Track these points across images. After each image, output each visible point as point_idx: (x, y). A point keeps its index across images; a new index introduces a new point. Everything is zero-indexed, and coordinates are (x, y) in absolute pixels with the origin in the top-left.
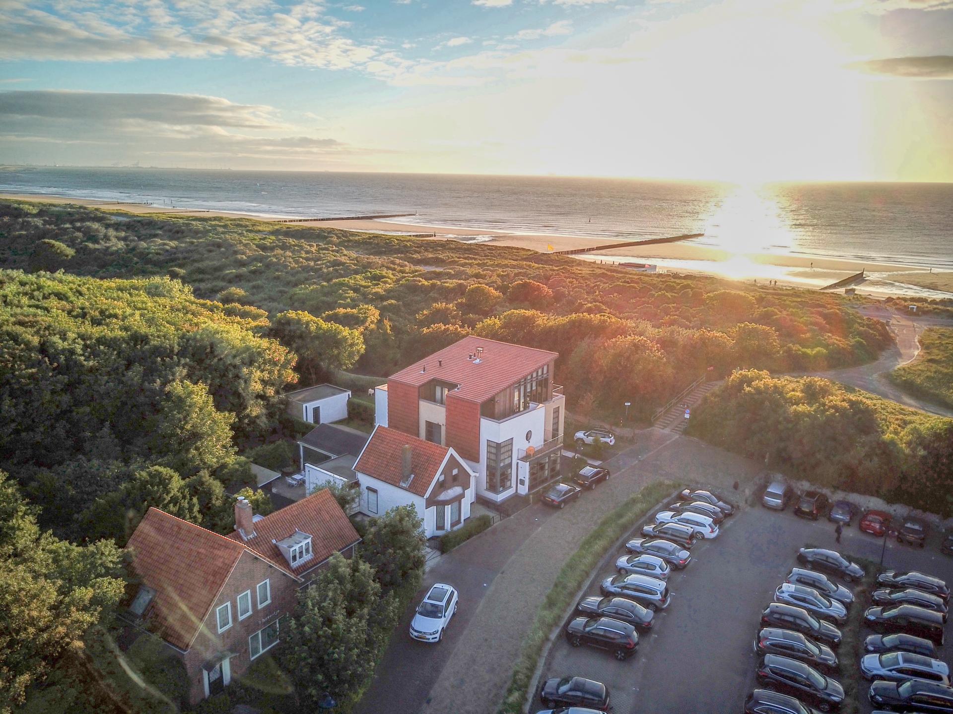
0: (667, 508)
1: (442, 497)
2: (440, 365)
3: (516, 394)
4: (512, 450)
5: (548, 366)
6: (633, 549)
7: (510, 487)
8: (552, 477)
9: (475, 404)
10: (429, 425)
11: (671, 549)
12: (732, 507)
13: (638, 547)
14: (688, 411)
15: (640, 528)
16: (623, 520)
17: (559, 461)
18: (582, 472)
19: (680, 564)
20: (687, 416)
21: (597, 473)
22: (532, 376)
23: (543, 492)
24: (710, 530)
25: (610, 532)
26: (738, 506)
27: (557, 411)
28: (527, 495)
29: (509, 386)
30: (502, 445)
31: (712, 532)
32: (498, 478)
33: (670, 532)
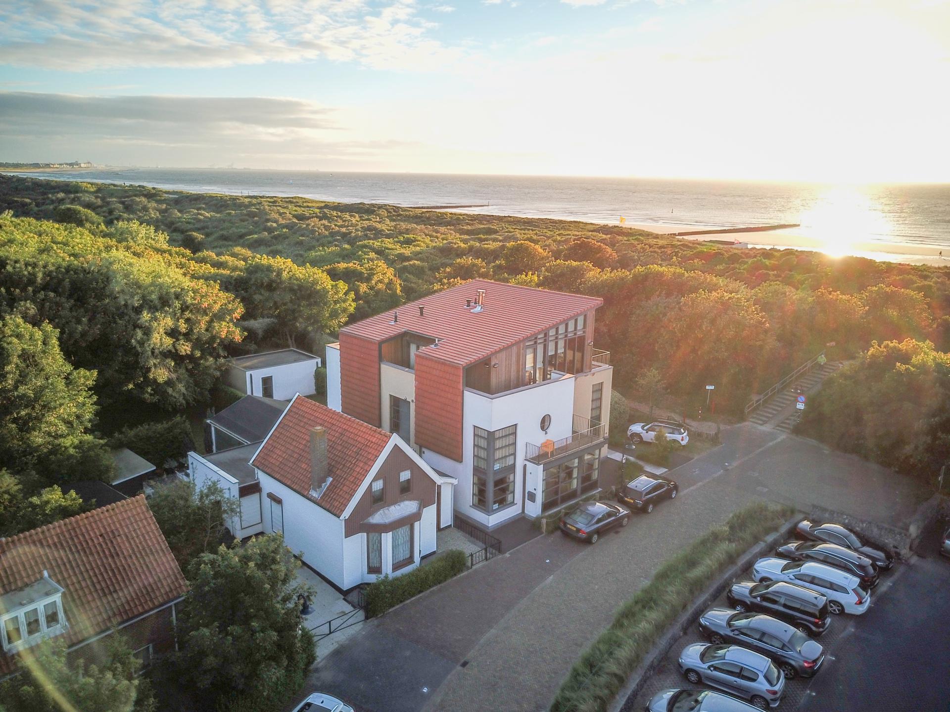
0: (772, 551)
1: (377, 518)
2: (422, 314)
3: (529, 358)
4: (515, 444)
5: (585, 316)
6: (714, 629)
7: (513, 503)
8: (585, 490)
9: (455, 367)
10: (396, 402)
11: (786, 638)
12: (889, 556)
13: (721, 626)
14: (802, 399)
15: (726, 586)
16: (697, 572)
17: (596, 465)
18: (632, 485)
19: (803, 669)
20: (801, 406)
21: (659, 487)
22: (557, 329)
23: (566, 514)
24: (856, 599)
25: (672, 593)
26: (898, 554)
27: (598, 389)
28: (538, 519)
29: (517, 343)
30: (497, 435)
31: (860, 603)
32: (490, 489)
33: (782, 601)
